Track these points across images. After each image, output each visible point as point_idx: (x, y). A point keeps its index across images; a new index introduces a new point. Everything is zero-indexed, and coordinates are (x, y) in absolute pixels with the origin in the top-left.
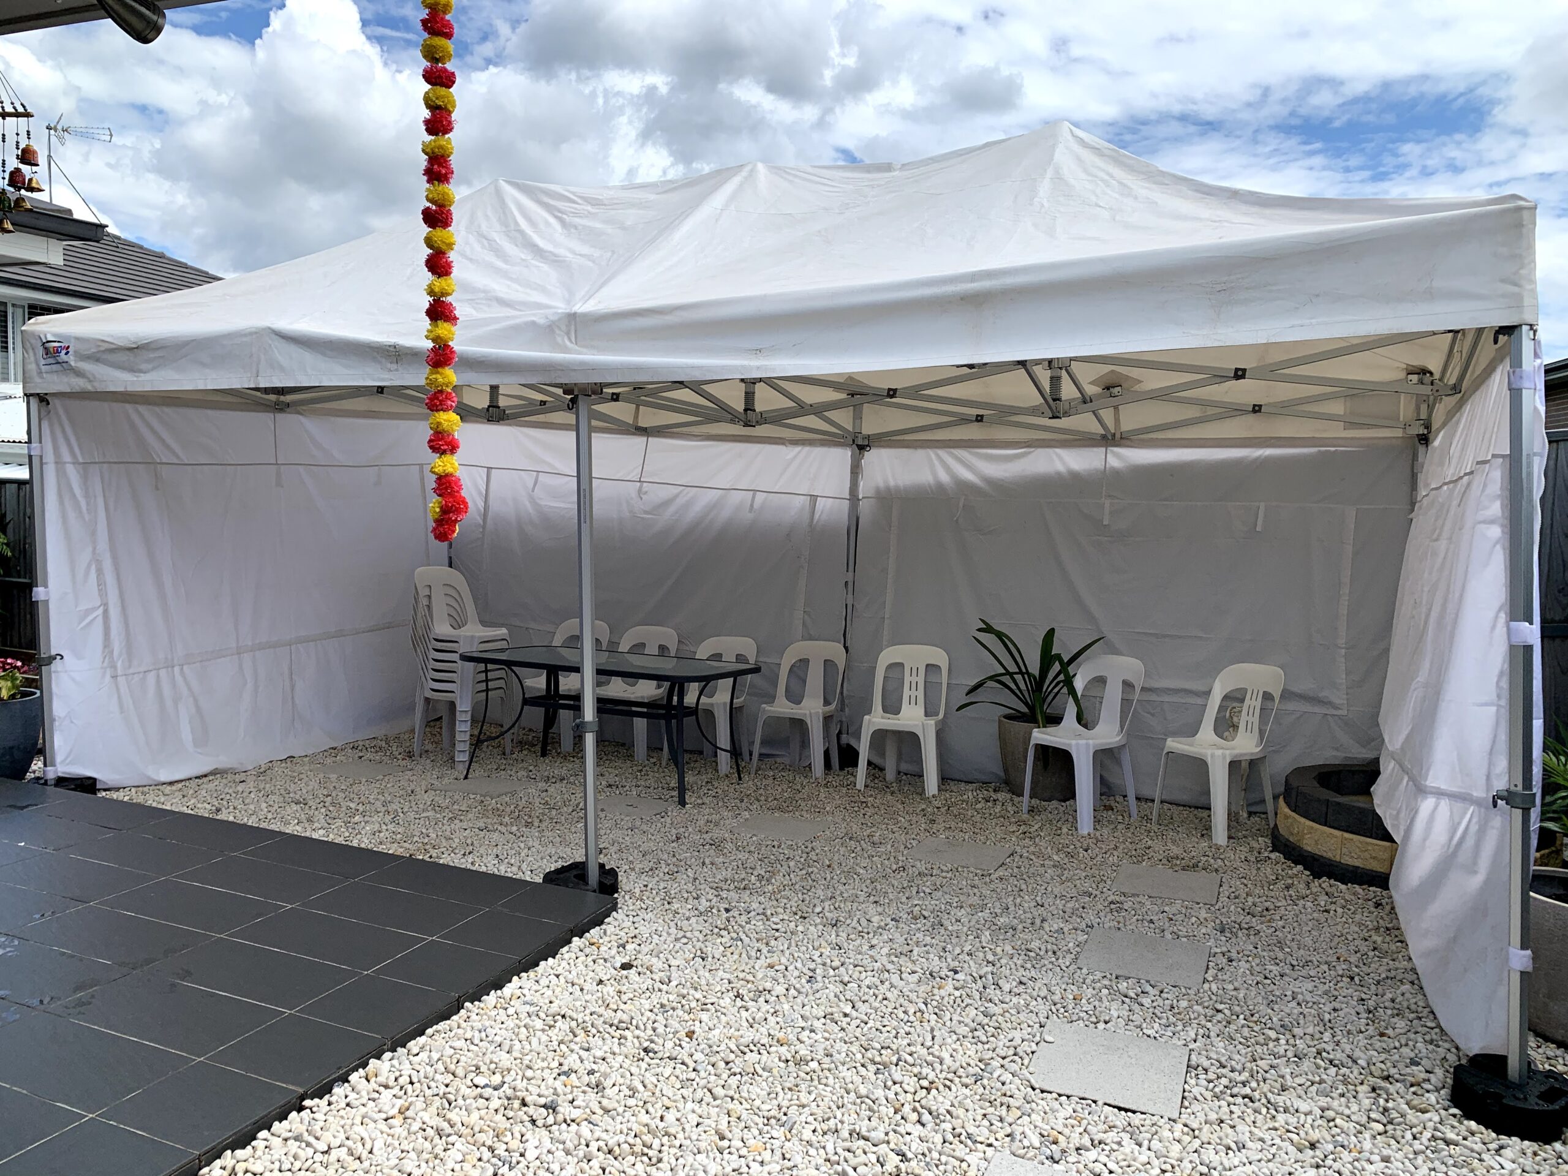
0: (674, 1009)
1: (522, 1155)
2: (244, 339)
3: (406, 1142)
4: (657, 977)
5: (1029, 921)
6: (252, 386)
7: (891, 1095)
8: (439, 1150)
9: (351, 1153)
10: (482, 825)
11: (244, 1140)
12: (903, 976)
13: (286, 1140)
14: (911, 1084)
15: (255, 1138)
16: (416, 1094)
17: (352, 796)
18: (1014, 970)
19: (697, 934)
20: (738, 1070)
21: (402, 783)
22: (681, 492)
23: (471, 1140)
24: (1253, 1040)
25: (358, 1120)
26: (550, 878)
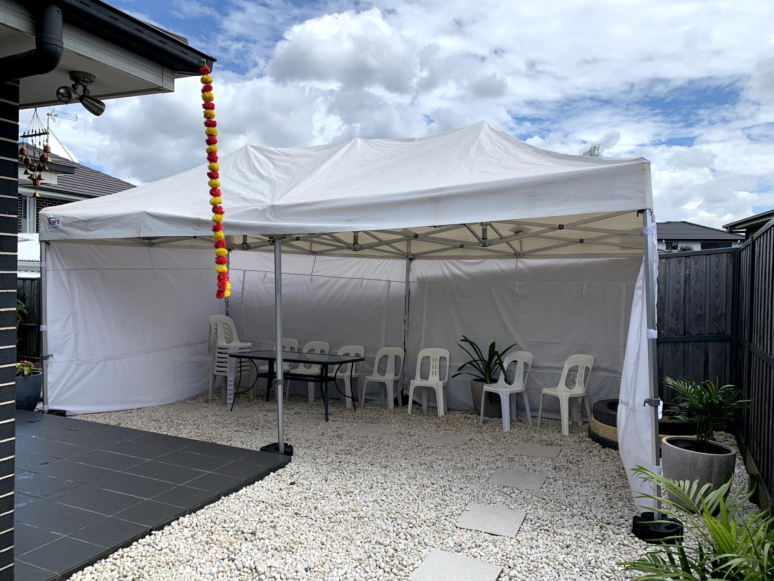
0: (310, 499)
1: (240, 551)
2: (135, 216)
3: (193, 546)
4: (305, 487)
5: (471, 465)
6: (137, 236)
7: (395, 529)
8: (206, 549)
9: (170, 550)
10: (237, 430)
11: (128, 545)
12: (411, 486)
13: (144, 546)
14: (405, 525)
15: (131, 545)
16: (198, 530)
17: (179, 418)
18: (459, 484)
19: (325, 471)
20: (333, 521)
21: (202, 413)
22: (329, 280)
23: (220, 546)
24: (554, 509)
25: (174, 539)
26: (263, 449)
